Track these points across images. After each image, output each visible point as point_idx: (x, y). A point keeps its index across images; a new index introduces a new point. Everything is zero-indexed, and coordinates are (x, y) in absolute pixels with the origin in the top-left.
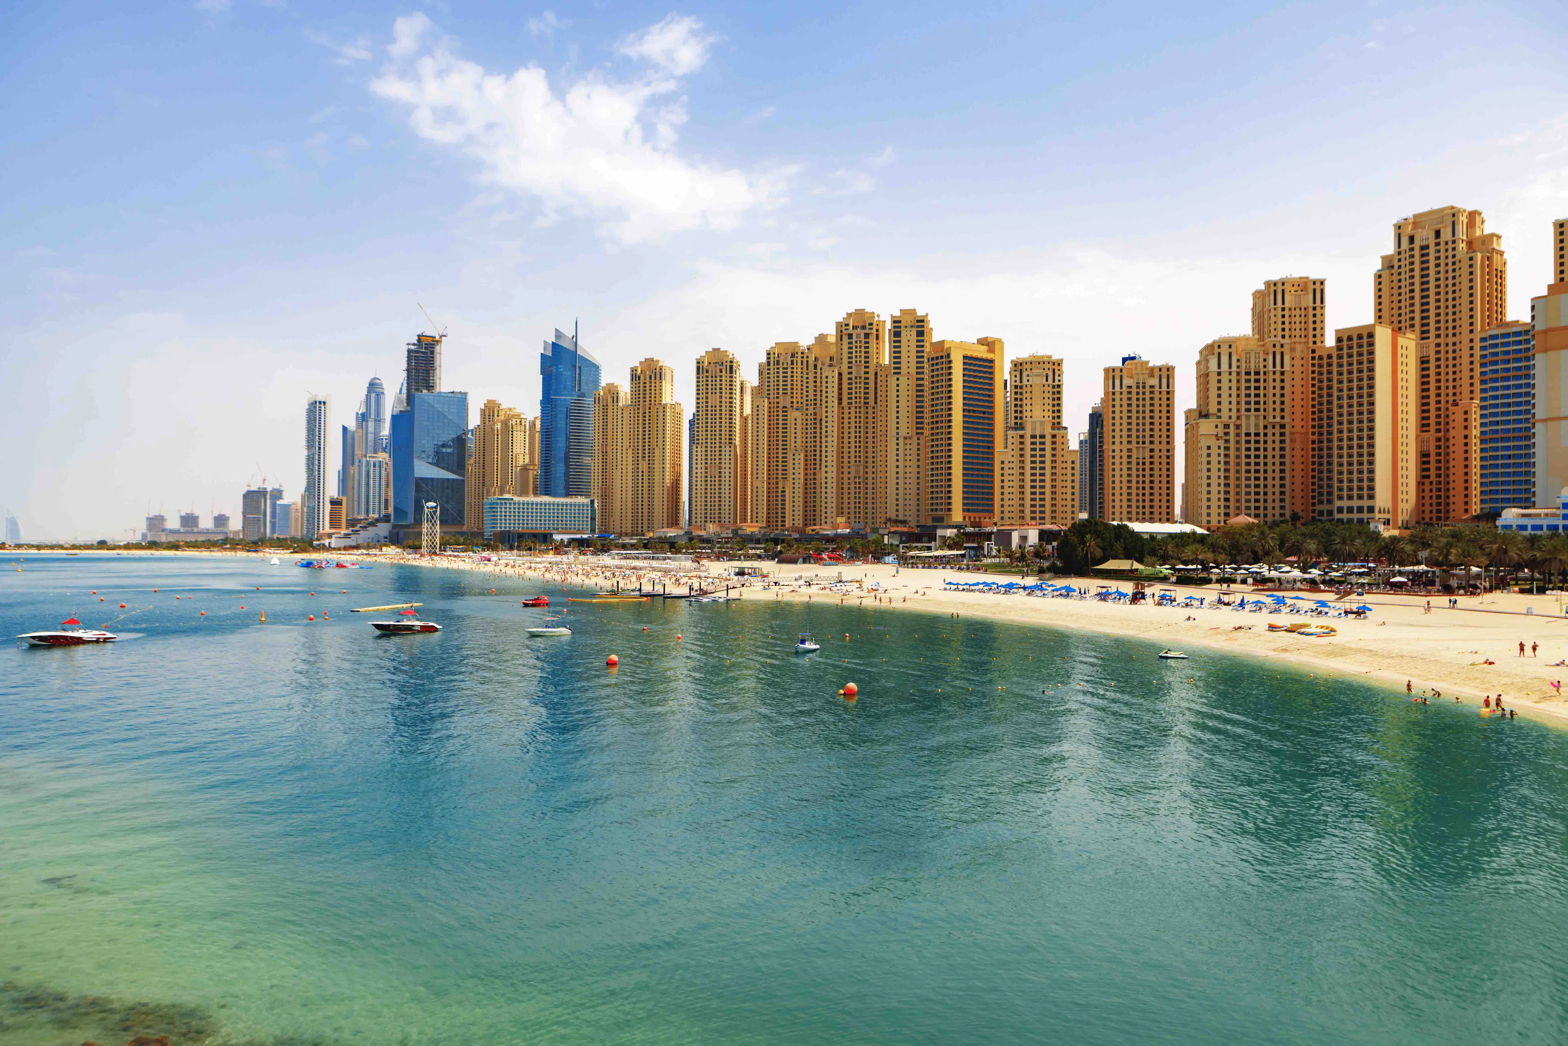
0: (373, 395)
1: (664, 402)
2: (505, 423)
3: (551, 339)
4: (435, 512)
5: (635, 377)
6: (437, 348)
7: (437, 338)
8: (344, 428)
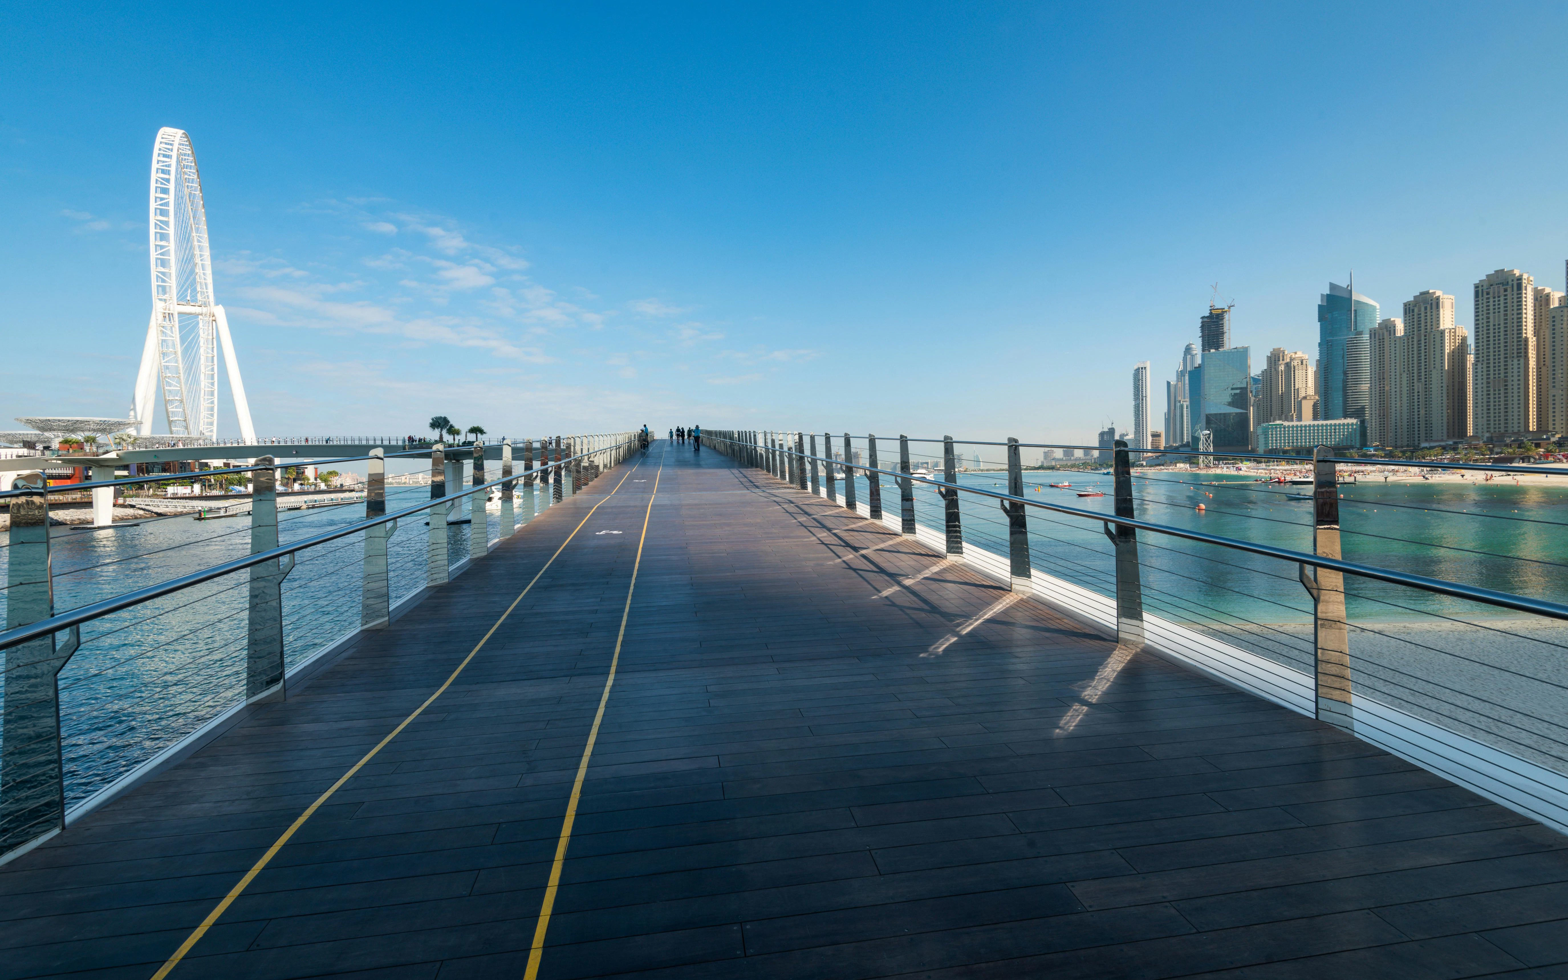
0: (1189, 357)
1: (1442, 327)
2: (1288, 365)
3: (1327, 291)
4: (1209, 438)
5: (1409, 310)
6: (1226, 316)
7: (1226, 309)
8: (1168, 383)
